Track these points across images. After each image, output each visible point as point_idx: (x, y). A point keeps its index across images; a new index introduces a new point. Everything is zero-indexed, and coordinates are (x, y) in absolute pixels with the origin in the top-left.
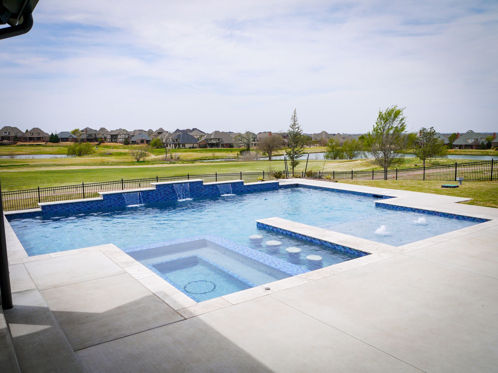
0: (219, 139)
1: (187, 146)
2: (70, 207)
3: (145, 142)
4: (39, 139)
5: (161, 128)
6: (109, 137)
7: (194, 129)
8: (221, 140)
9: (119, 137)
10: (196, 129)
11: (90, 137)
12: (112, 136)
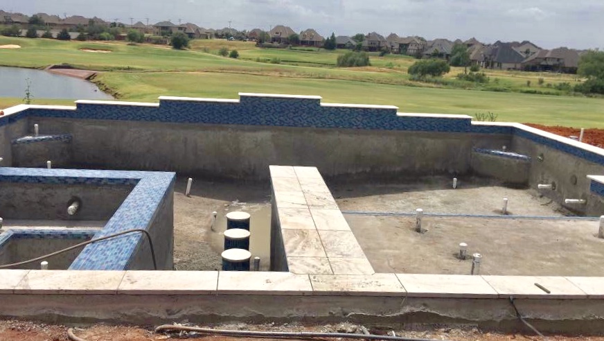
0: (558, 60)
1: (504, 65)
2: (128, 111)
3: (445, 57)
4: (312, 43)
5: (474, 38)
6: (397, 46)
7: (525, 43)
8: (561, 61)
9: (410, 47)
10: (528, 42)
11: (373, 45)
12: (401, 45)
